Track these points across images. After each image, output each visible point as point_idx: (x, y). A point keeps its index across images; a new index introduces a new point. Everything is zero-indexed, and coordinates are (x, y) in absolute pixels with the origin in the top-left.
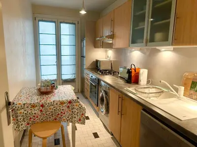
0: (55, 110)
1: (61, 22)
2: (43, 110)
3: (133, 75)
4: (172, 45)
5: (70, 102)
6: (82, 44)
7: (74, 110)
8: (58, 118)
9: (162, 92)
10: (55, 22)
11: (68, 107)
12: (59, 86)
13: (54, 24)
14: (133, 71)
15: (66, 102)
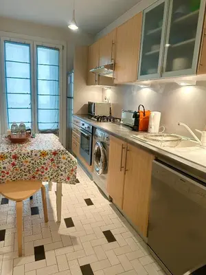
0: (33, 164)
1: (38, 46)
2: (16, 163)
3: (141, 119)
4: (197, 73)
5: (55, 153)
6: (69, 78)
7: (60, 165)
8: (37, 176)
9: (180, 140)
10: (28, 45)
11: (52, 160)
12: (37, 135)
13: (28, 48)
14: (142, 114)
15: (49, 152)
